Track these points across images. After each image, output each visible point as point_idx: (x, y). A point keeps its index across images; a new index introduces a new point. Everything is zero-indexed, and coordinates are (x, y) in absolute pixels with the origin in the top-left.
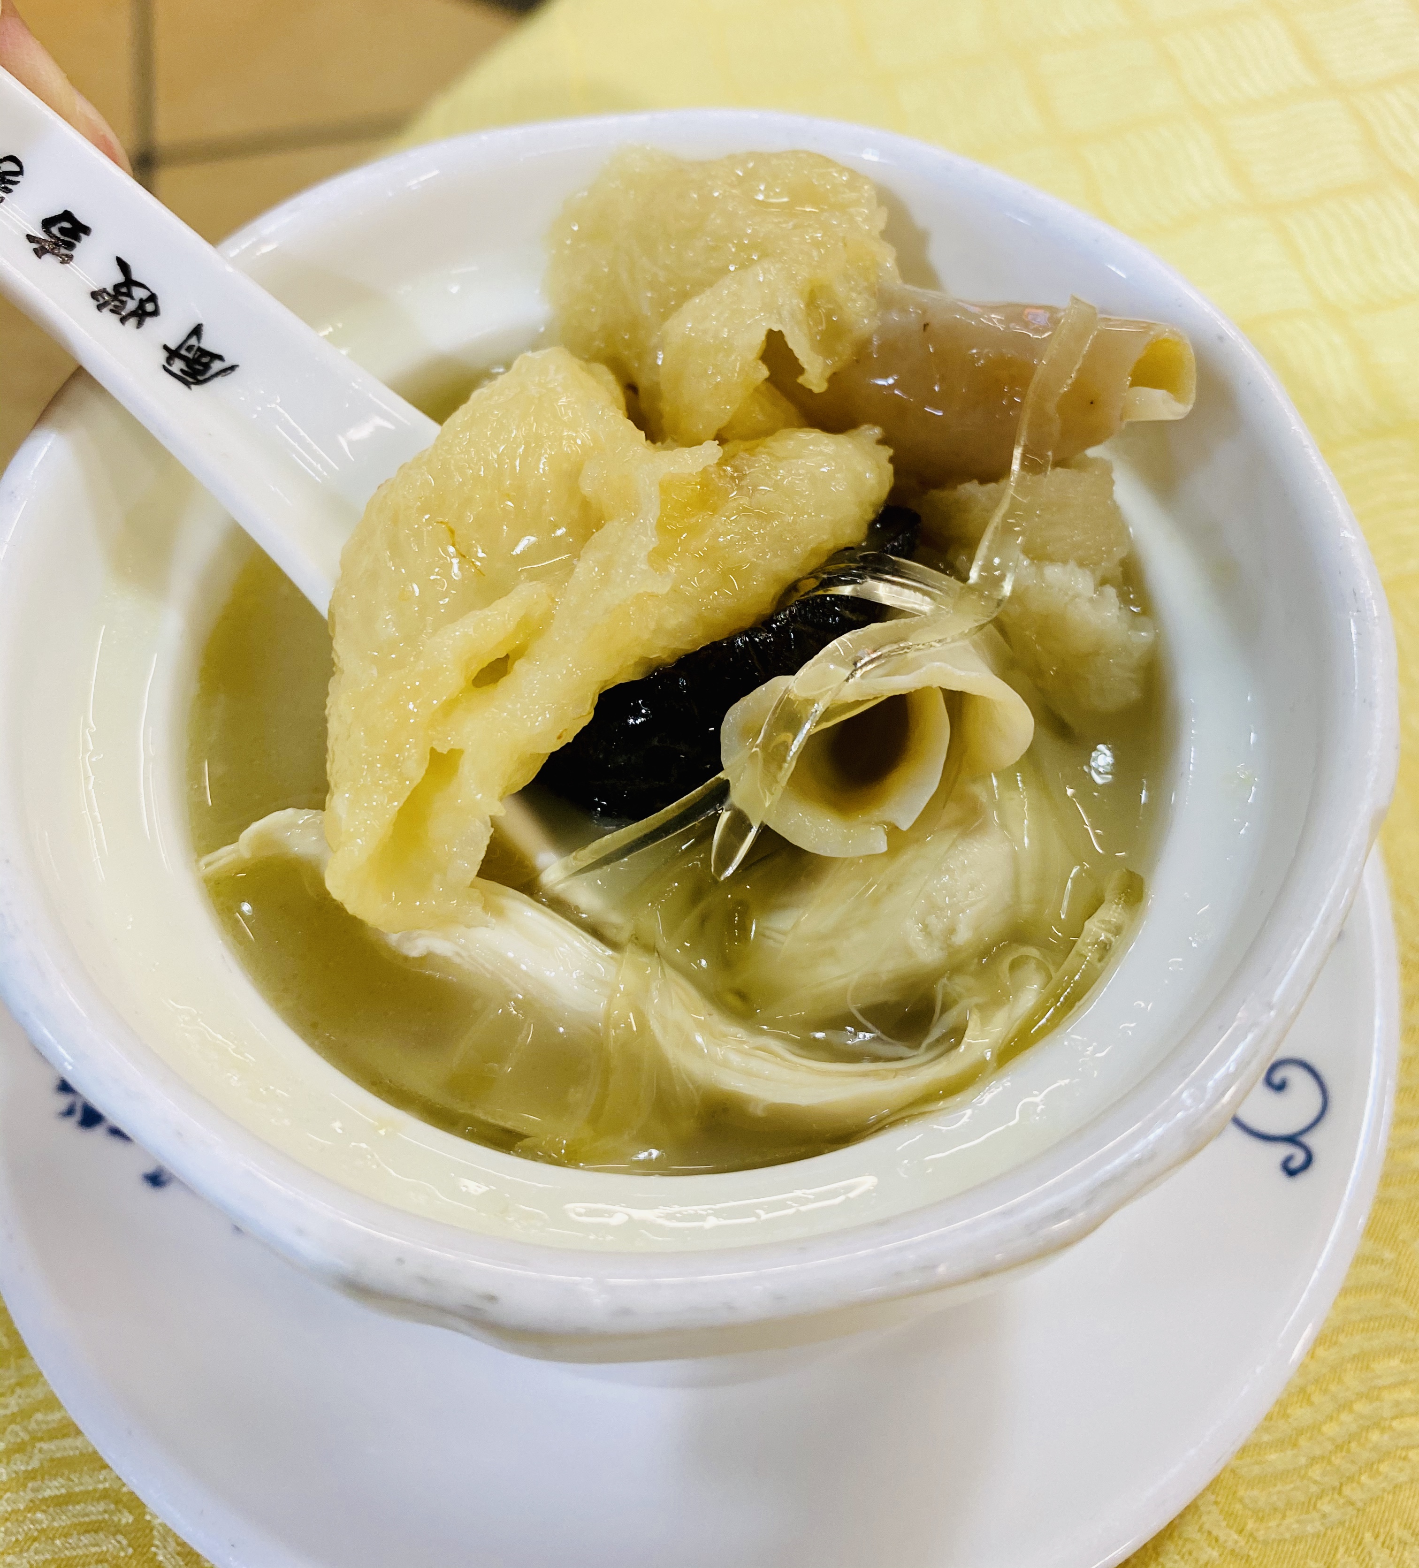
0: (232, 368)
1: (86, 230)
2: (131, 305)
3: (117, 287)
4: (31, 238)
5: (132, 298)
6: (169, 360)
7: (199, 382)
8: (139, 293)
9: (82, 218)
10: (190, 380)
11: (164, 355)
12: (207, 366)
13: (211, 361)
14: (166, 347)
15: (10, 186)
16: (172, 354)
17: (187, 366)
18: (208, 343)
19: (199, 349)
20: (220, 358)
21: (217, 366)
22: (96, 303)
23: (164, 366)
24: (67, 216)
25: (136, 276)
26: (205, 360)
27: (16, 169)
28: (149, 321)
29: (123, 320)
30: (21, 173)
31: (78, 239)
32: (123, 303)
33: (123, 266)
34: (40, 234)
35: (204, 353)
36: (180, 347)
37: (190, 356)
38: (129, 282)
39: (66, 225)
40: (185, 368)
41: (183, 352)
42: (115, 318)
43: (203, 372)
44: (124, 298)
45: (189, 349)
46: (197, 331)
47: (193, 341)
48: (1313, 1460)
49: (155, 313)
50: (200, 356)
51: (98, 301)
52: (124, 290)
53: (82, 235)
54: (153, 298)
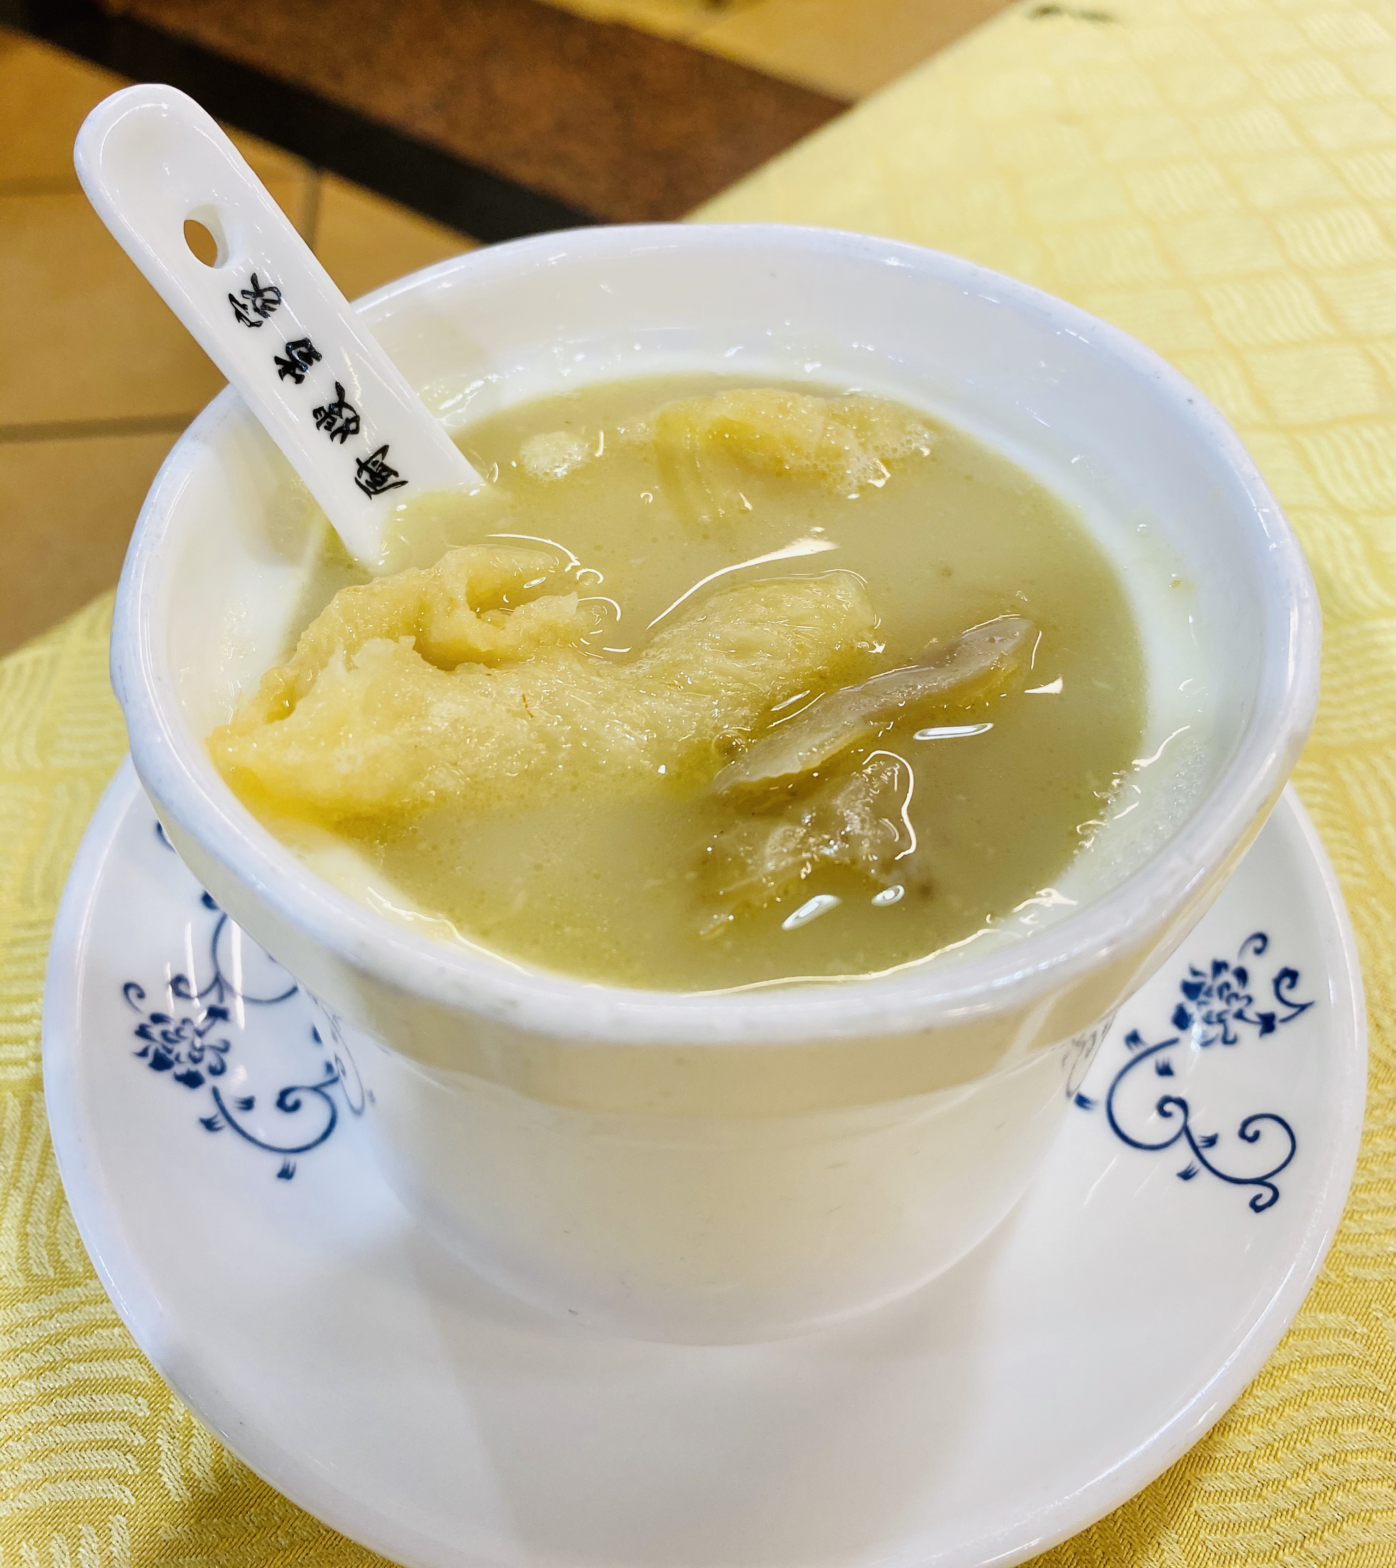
0: (404, 483)
1: (318, 357)
2: (339, 423)
3: (331, 406)
4: (278, 360)
5: (341, 417)
6: (359, 473)
7: (377, 492)
8: (347, 413)
9: (317, 346)
10: (372, 490)
11: (357, 467)
12: (384, 479)
13: (388, 476)
14: (358, 461)
15: (268, 312)
16: (362, 466)
17: (371, 477)
18: (390, 461)
19: (382, 464)
20: (396, 474)
21: (392, 479)
22: (317, 421)
23: (356, 478)
24: (305, 342)
25: (347, 400)
26: (384, 474)
27: (276, 298)
28: (350, 438)
29: (332, 437)
30: (278, 302)
31: (311, 363)
32: (334, 420)
33: (340, 390)
34: (284, 357)
35: (385, 468)
36: (368, 462)
37: (374, 469)
38: (341, 404)
39: (303, 349)
40: (369, 480)
41: (370, 465)
42: (327, 434)
43: (380, 484)
44: (335, 416)
45: (375, 463)
46: (384, 450)
47: (379, 458)
48: (1279, 1513)
49: (356, 431)
50: (381, 471)
51: (317, 418)
52: (336, 409)
53: (314, 360)
54: (356, 419)
